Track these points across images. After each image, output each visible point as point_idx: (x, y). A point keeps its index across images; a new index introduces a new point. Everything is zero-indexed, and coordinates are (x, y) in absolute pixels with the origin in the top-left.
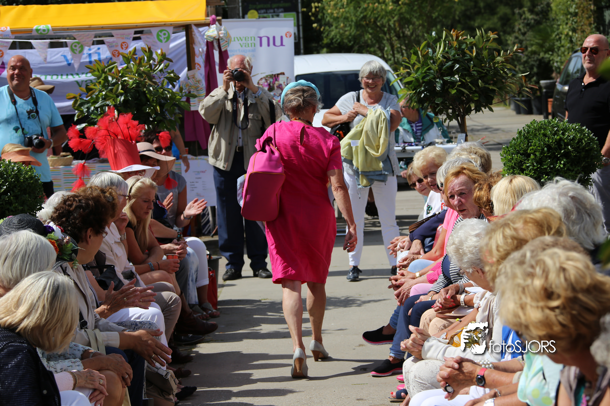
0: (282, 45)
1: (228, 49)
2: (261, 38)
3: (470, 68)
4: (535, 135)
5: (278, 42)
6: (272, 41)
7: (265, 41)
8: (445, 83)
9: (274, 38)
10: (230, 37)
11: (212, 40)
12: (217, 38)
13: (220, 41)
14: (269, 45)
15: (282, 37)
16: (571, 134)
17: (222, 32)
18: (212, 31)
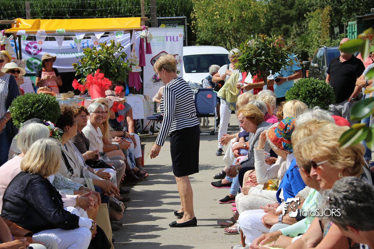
0: (177, 40)
1: (151, 42)
2: (167, 37)
3: (269, 53)
4: (302, 85)
5: (175, 39)
6: (172, 39)
7: (169, 38)
8: (257, 60)
9: (173, 37)
10: (152, 36)
11: (143, 37)
12: (145, 36)
13: (147, 38)
14: (171, 41)
15: (177, 37)
16: (320, 85)
17: (148, 34)
18: (143, 33)
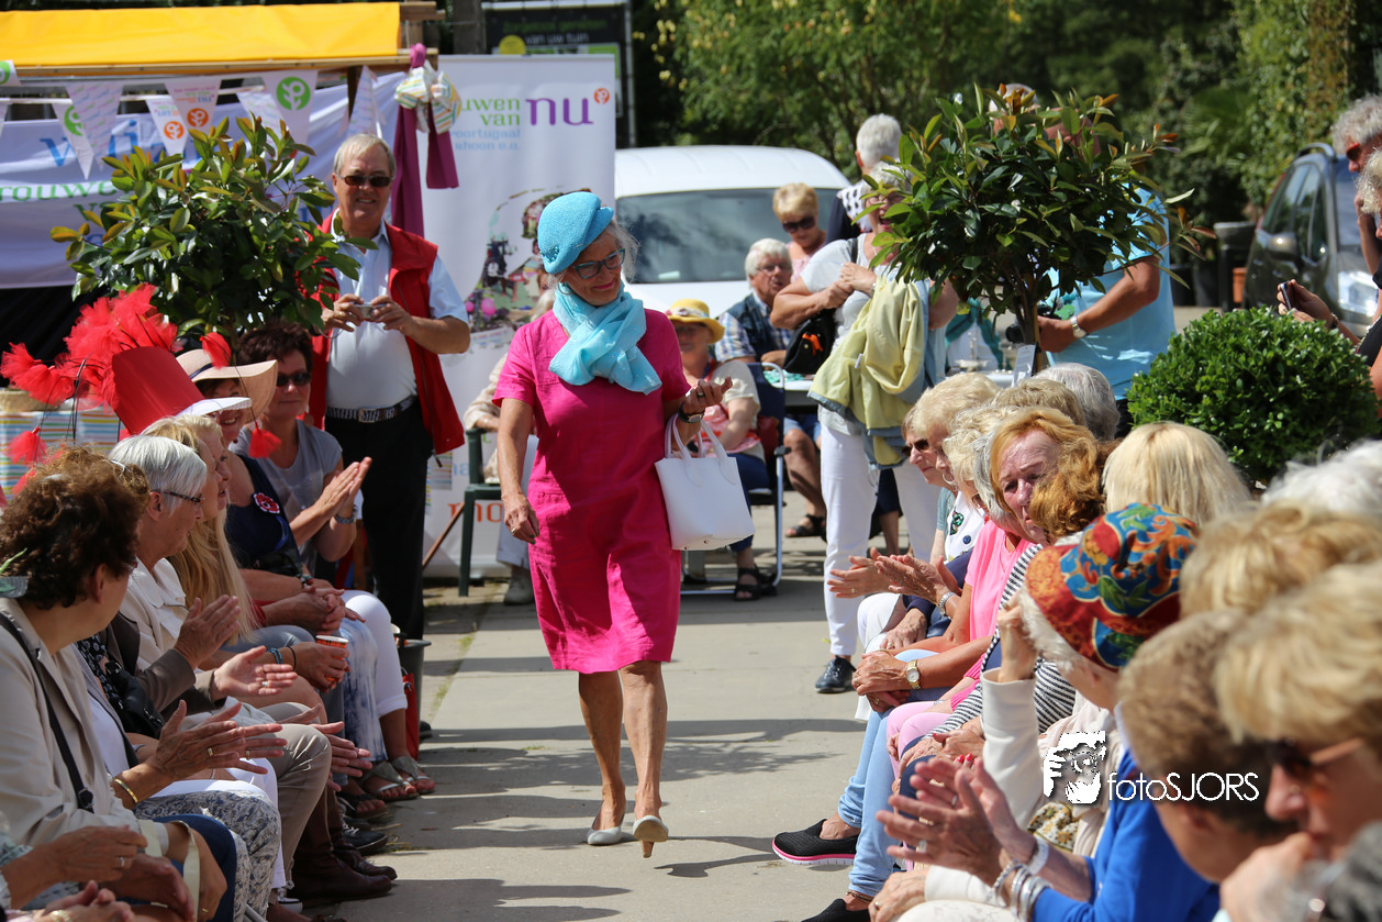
0: (585, 120)
1: (452, 130)
2: (533, 104)
3: (1048, 182)
4: (1214, 348)
5: (575, 114)
6: (560, 112)
7: (543, 110)
8: (987, 221)
9: (566, 103)
10: (459, 99)
11: (413, 104)
12: (426, 100)
13: (434, 108)
14: (553, 121)
15: (585, 102)
17: (440, 86)
18: (414, 85)
